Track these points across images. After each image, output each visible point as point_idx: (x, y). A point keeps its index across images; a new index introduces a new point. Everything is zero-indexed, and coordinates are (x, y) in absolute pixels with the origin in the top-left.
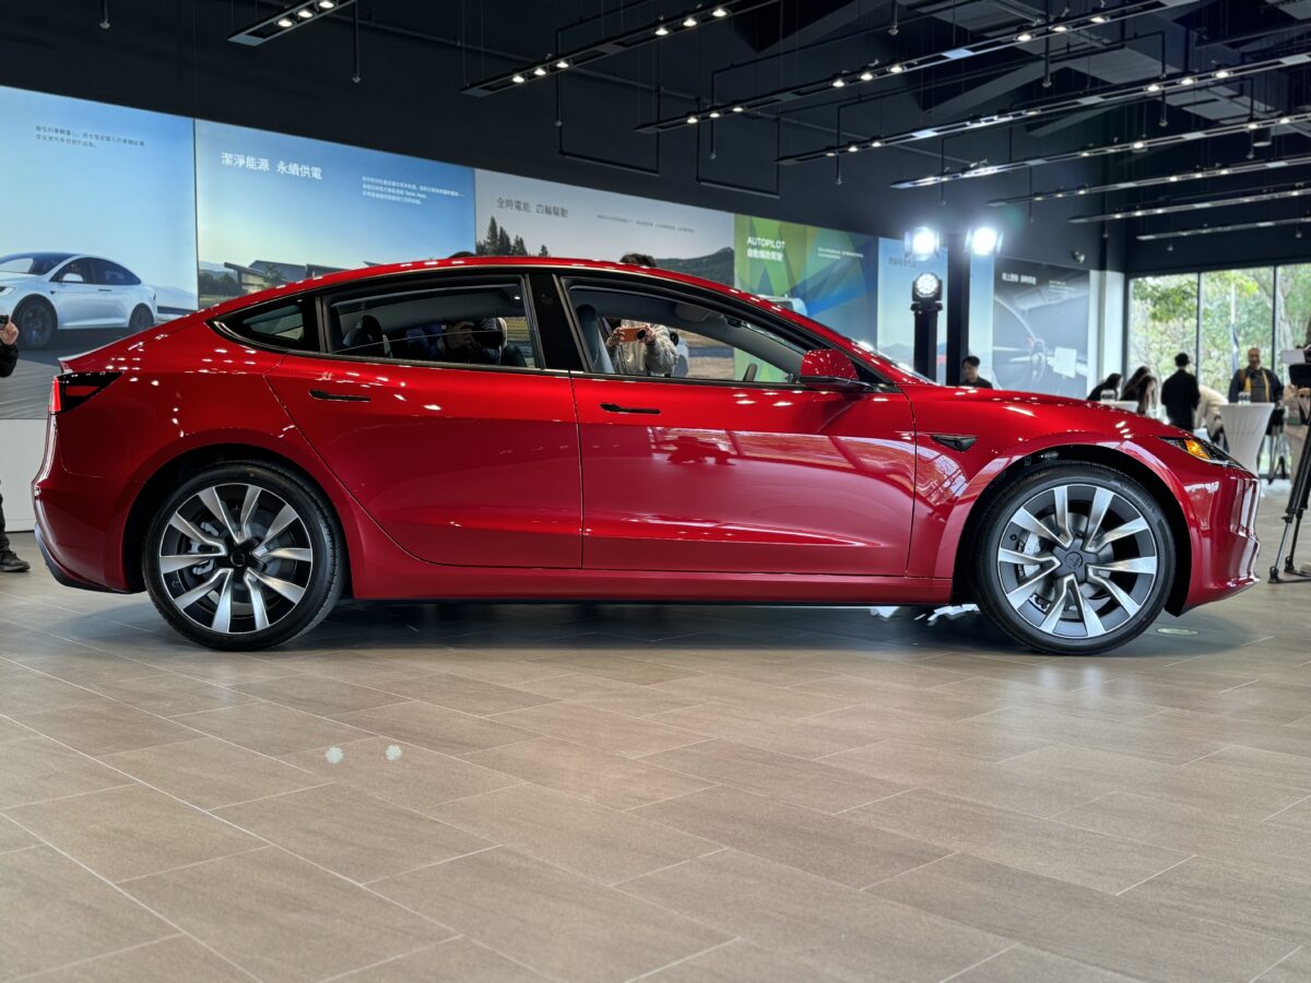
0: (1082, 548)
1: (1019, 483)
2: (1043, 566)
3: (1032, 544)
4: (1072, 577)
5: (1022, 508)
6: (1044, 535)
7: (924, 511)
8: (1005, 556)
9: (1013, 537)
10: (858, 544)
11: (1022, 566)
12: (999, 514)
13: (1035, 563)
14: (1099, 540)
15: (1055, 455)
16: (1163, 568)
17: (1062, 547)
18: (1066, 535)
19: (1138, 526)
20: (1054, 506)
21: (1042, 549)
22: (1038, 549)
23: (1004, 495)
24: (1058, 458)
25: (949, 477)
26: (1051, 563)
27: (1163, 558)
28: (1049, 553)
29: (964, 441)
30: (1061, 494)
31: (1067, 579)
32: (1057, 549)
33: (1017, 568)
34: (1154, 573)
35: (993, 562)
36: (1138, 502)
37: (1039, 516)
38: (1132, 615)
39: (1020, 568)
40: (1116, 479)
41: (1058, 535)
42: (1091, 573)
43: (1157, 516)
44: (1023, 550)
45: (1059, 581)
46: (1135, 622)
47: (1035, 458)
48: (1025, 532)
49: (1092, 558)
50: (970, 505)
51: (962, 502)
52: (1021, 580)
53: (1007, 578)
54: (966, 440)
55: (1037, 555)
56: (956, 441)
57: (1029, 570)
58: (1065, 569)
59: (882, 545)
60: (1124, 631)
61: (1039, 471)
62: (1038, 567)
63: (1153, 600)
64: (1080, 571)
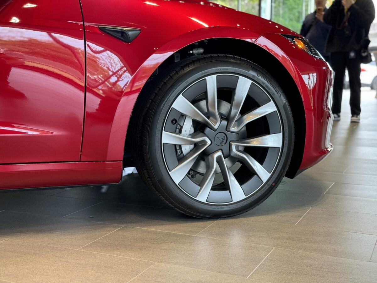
0: (227, 128)
1: (177, 72)
2: (197, 146)
3: (188, 127)
4: (219, 153)
5: (181, 95)
6: (198, 119)
7: (94, 103)
8: (168, 138)
9: (174, 121)
10: (31, 133)
11: (180, 146)
12: (161, 101)
13: (190, 143)
14: (239, 121)
15: (201, 51)
16: (286, 142)
17: (212, 128)
18: (215, 117)
19: (268, 109)
20: (206, 93)
21: (195, 131)
22: (192, 131)
23: (165, 83)
24: (204, 53)
25: (114, 73)
26: (204, 143)
27: (287, 135)
28: (201, 134)
29: (130, 33)
30: (212, 83)
31: (216, 155)
32: (208, 130)
33: (177, 148)
34: (280, 146)
35: (157, 144)
36: (269, 89)
37: (195, 102)
38: (265, 181)
39: (178, 148)
40: (254, 69)
41: (208, 118)
42: (234, 149)
43: (283, 100)
44: (180, 132)
45: (210, 157)
46: (267, 187)
47: (184, 54)
48: (183, 116)
49: (234, 137)
50: (135, 96)
51: (128, 94)
52: (181, 159)
53: (170, 157)
54: (132, 32)
55: (193, 136)
56: (123, 33)
57: (186, 149)
58: (214, 147)
59: (55, 133)
60: (259, 194)
61: (188, 65)
62: (192, 146)
63: (279, 168)
64: (226, 148)
